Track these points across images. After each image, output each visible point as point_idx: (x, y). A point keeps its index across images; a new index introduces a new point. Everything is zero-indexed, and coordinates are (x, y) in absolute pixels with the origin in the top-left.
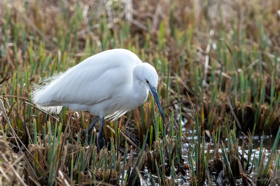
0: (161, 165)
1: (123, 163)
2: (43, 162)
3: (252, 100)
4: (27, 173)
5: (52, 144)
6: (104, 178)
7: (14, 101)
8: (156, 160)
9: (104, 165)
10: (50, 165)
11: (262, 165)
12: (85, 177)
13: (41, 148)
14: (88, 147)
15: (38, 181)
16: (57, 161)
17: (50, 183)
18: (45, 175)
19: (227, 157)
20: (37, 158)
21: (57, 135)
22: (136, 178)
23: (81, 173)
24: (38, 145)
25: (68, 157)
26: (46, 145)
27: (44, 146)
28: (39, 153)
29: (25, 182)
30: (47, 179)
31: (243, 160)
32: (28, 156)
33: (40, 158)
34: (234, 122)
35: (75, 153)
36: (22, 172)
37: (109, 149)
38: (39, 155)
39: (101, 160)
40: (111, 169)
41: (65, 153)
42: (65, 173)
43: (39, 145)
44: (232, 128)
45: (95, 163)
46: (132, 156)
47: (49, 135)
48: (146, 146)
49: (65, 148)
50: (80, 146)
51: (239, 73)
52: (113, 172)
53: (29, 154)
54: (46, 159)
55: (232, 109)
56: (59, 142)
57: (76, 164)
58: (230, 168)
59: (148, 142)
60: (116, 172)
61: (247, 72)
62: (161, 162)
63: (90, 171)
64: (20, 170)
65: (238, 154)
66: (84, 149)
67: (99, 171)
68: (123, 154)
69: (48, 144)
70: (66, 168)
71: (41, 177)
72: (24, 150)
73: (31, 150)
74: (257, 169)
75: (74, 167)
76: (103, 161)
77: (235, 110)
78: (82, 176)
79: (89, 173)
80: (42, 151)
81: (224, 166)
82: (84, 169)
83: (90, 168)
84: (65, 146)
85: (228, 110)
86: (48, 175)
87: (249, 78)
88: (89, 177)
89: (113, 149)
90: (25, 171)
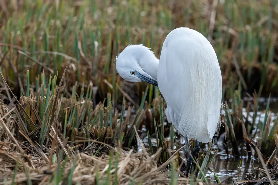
0: (160, 125)
1: (120, 121)
2: (35, 116)
3: (260, 59)
4: (17, 127)
5: (45, 98)
6: (98, 136)
7: (7, 49)
8: (155, 119)
9: (99, 122)
10: (42, 120)
11: (268, 129)
12: (79, 134)
13: (34, 102)
14: (84, 102)
15: (28, 136)
16: (49, 115)
17: (41, 139)
18: (37, 130)
19: (230, 120)
20: (29, 111)
21: (51, 88)
22: (132, 138)
23: (75, 130)
24: (30, 98)
25: (62, 111)
26: (39, 98)
27: (37, 99)
28: (31, 106)
29: (14, 136)
30: (38, 134)
31: (247, 123)
32: (20, 109)
33: (32, 112)
34: (240, 83)
35: (69, 108)
36: (12, 126)
37: (106, 105)
38: (31, 108)
39: (96, 117)
40: (107, 126)
41: (59, 107)
42: (58, 129)
43: (32, 98)
44: (236, 88)
45: (90, 119)
46: (129, 114)
47: (43, 88)
48: (145, 104)
49: (59, 102)
50: (75, 100)
51: (247, 31)
52: (109, 130)
53: (21, 106)
54: (39, 113)
55: (238, 68)
56: (52, 95)
57: (70, 119)
58: (233, 131)
59: (147, 99)
60: (112, 130)
61: (255, 30)
62: (160, 121)
63: (84, 128)
64: (10, 123)
65: (242, 117)
66: (80, 104)
67: (94, 128)
68: (120, 111)
69: (41, 97)
70: (59, 124)
71: (32, 132)
72: (15, 103)
73: (23, 102)
74: (261, 133)
75: (67, 123)
76: (98, 118)
77: (241, 70)
78: (76, 133)
79: (84, 130)
80: (35, 105)
81: (227, 128)
82: (78, 125)
83: (84, 124)
84: (59, 101)
85: (233, 69)
86: (40, 130)
87: (257, 36)
88: (83, 134)
89: (110, 105)
90: (15, 125)
